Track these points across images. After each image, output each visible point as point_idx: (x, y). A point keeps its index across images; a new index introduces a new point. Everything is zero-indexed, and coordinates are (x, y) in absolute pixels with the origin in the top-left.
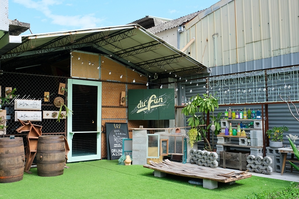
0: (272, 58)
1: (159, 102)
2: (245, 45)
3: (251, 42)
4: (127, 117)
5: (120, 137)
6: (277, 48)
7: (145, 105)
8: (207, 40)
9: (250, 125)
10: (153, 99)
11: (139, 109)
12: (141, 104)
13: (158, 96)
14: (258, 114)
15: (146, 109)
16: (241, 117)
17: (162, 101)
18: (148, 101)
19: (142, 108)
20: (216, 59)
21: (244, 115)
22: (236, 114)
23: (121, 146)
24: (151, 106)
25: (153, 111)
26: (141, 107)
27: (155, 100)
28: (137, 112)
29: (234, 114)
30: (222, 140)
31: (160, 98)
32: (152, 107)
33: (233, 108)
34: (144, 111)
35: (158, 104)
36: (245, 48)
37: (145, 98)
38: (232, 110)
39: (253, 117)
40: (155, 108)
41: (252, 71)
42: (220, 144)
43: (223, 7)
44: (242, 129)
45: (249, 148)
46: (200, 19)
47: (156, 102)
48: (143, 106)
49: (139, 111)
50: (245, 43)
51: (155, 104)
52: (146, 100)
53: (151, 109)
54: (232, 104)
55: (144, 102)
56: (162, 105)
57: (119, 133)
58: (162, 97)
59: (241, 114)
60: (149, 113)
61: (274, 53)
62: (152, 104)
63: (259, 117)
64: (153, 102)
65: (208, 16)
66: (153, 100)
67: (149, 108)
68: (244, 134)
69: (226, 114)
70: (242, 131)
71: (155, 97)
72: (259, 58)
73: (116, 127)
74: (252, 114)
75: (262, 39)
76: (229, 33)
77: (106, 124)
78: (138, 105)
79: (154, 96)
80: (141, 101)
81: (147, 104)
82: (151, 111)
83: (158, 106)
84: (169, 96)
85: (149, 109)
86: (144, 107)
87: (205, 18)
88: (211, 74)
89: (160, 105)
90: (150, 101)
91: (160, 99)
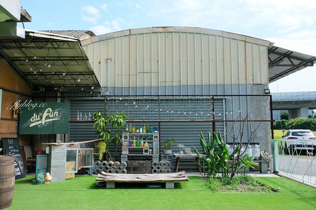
0: (160, 87)
1: (54, 116)
2: (138, 74)
3: (143, 72)
4: (16, 131)
5: (15, 154)
6: (164, 80)
7: (39, 119)
8: (100, 63)
9: (150, 138)
10: (48, 112)
11: (33, 122)
12: (35, 117)
13: (54, 110)
14: (156, 129)
15: (40, 122)
16: (141, 132)
17: (57, 115)
18: (43, 114)
19: (36, 121)
20: (109, 80)
21: (144, 130)
22: (136, 129)
23: (17, 164)
24: (46, 119)
25: (47, 125)
26: (34, 120)
27: (50, 113)
28: (30, 126)
29: (134, 129)
30: (126, 151)
31: (56, 111)
32: (47, 121)
33: (134, 124)
34: (38, 125)
35: (53, 118)
36: (138, 76)
37: (39, 111)
38: (133, 125)
39: (152, 132)
40: (50, 122)
41: (150, 96)
42: (125, 155)
43: (118, 38)
44: (145, 141)
45: (152, 157)
46: (93, 42)
47: (51, 115)
48: (37, 119)
49: (32, 125)
50: (138, 72)
51: (50, 118)
52: (41, 113)
53: (45, 123)
54: (131, 120)
55: (39, 116)
56: (57, 119)
57: (13, 149)
58: (58, 111)
59: (141, 129)
60: (43, 127)
61: (161, 84)
62: (47, 117)
63: (156, 132)
64: (48, 115)
65: (101, 41)
66: (48, 114)
67: (43, 121)
68: (147, 145)
69: (127, 129)
70: (144, 143)
71: (51, 110)
72: (149, 86)
73: (10, 143)
74: (151, 129)
75: (152, 71)
76: (123, 61)
77: (3, 139)
78: (32, 118)
79: (49, 110)
80: (35, 114)
81: (41, 118)
82: (45, 125)
83: (53, 120)
84: (64, 110)
85: (43, 123)
86: (38, 121)
87: (98, 42)
88: (103, 93)
89: (55, 119)
90: (45, 114)
91: (55, 113)
